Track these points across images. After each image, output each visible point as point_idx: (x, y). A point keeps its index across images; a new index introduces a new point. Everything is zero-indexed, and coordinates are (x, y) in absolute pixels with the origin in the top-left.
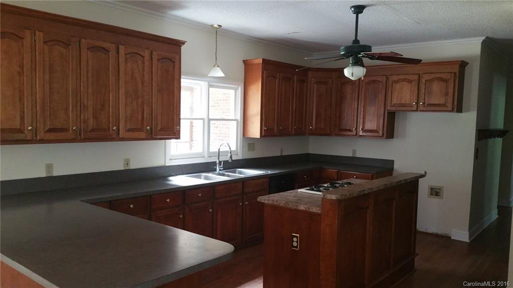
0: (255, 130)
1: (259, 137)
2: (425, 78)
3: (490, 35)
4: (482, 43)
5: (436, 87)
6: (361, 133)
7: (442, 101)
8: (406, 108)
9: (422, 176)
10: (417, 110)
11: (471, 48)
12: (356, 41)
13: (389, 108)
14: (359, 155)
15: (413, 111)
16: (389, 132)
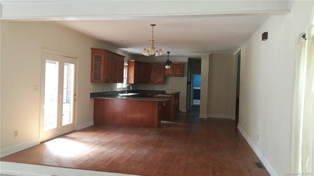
0: (132, 81)
1: (133, 83)
2: (175, 67)
3: (190, 57)
4: (188, 59)
5: (178, 70)
6: (157, 83)
7: (179, 74)
8: (169, 75)
9: (180, 92)
10: (172, 76)
11: (186, 60)
12: (168, 60)
13: (165, 75)
14: (155, 90)
15: (171, 76)
16: (164, 83)
